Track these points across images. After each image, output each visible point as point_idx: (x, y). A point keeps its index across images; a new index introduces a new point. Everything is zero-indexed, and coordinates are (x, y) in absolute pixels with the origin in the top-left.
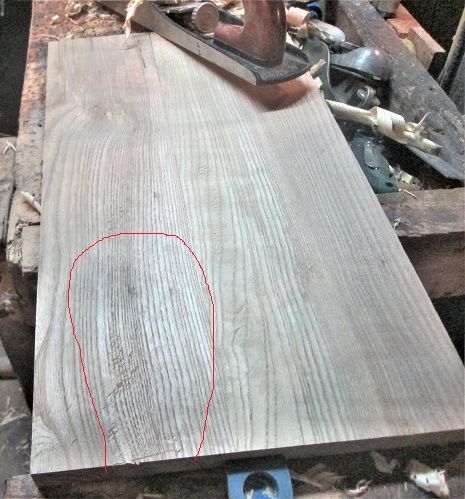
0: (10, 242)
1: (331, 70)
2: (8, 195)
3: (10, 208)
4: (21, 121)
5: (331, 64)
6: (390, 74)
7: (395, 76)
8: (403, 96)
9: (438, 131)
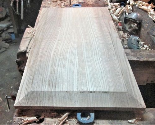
0: (28, 52)
1: (125, 19)
2: (29, 41)
3: (29, 44)
4: (36, 24)
5: (125, 17)
6: (142, 21)
7: (143, 22)
8: (145, 27)
9: (153, 36)
